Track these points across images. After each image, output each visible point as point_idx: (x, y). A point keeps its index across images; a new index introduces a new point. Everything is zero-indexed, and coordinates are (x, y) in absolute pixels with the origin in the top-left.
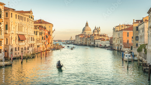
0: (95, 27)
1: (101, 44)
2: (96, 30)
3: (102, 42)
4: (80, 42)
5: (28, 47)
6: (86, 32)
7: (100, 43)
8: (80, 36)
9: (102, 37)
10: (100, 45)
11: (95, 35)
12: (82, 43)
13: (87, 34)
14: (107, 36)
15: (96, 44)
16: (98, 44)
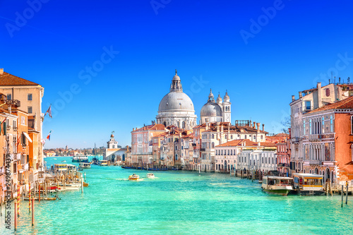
0: (210, 97)
1: (242, 164)
2: (212, 108)
3: (244, 154)
4: (151, 154)
6: (175, 114)
7: (235, 158)
8: (151, 134)
9: (243, 137)
13: (179, 123)
14: (262, 132)
15: (218, 163)
16: (228, 164)
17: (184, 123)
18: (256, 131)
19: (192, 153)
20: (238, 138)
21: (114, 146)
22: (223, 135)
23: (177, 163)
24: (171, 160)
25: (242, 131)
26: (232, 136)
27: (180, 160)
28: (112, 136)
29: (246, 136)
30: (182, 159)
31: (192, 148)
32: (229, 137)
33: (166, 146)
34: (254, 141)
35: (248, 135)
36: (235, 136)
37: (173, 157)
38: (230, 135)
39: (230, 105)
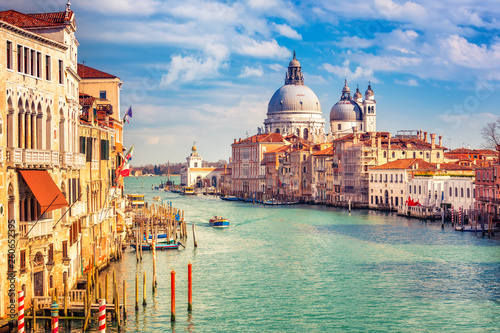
0: (344, 92)
1: (415, 197)
2: (348, 108)
3: (418, 181)
4: (264, 178)
5: (65, 245)
6: (293, 118)
7: (402, 186)
8: (263, 148)
9: (410, 155)
10: (411, 203)
11: (365, 137)
12: (280, 185)
13: (298, 131)
14: (438, 147)
15: (374, 194)
16: (390, 195)
17: (306, 131)
18: (429, 147)
19: (332, 178)
20: (403, 157)
21: (196, 165)
22: (381, 152)
23: (306, 192)
24: (296, 188)
25: (409, 146)
26: (393, 154)
27: (309, 187)
28: (193, 149)
29: (414, 154)
30: (314, 186)
31: (331, 170)
32: (390, 155)
33: (288, 167)
34: (427, 160)
35: (417, 152)
36: (399, 154)
37: (299, 183)
38: (390, 152)
39: (374, 105)
